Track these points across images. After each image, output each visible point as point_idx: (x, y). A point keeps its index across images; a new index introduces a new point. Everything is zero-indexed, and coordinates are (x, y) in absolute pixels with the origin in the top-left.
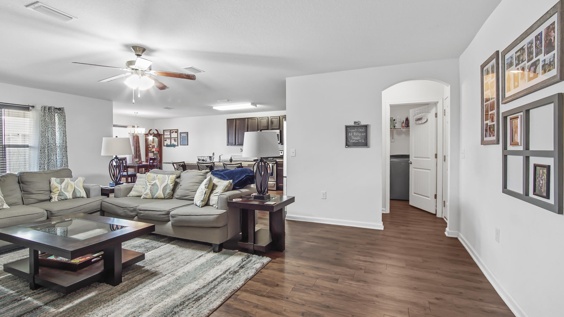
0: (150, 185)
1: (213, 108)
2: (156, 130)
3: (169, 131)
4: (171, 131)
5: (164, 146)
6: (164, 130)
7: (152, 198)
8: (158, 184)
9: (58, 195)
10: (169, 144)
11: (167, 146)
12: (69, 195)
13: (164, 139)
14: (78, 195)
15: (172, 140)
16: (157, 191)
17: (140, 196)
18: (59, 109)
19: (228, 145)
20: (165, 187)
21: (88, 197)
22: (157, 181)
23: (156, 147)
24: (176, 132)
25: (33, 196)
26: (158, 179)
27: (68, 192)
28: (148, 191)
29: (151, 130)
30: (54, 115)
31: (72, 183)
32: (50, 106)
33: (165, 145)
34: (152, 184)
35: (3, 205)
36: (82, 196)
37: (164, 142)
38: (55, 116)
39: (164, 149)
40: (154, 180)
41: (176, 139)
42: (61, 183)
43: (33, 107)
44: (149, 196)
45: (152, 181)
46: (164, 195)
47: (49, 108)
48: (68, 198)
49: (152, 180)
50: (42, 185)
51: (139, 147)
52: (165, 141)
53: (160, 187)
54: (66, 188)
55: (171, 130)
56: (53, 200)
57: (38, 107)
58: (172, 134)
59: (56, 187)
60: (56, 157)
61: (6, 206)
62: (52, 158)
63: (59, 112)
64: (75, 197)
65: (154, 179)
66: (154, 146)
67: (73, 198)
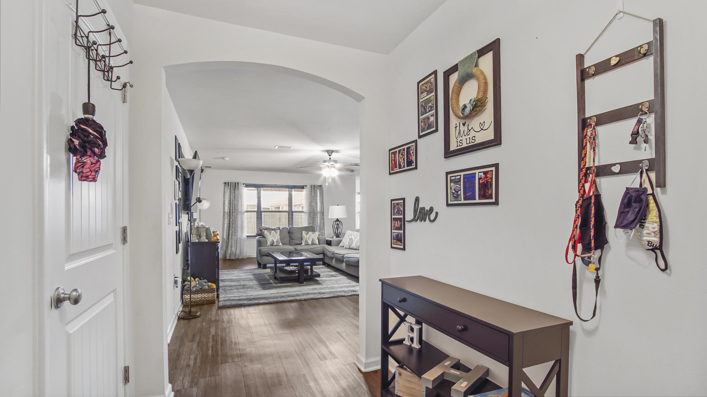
0: (349, 239)
7: (350, 249)
8: (353, 239)
9: (304, 241)
12: (310, 242)
14: (314, 243)
16: (352, 244)
17: (343, 247)
18: (320, 186)
20: (357, 241)
21: (319, 244)
22: (353, 237)
25: (294, 241)
26: (354, 235)
27: (309, 240)
28: (347, 243)
30: (317, 190)
31: (312, 235)
32: (314, 184)
34: (349, 238)
35: (279, 244)
36: (316, 243)
38: (318, 191)
40: (351, 236)
42: (307, 234)
43: (306, 186)
44: (348, 247)
45: (350, 237)
46: (356, 247)
47: (314, 186)
48: (309, 244)
49: (350, 236)
50: (297, 235)
53: (355, 240)
54: (309, 238)
56: (302, 245)
57: (308, 186)
59: (305, 237)
60: (317, 219)
61: (281, 244)
62: (315, 220)
63: (320, 188)
64: (313, 244)
65: (351, 235)
67: (312, 244)
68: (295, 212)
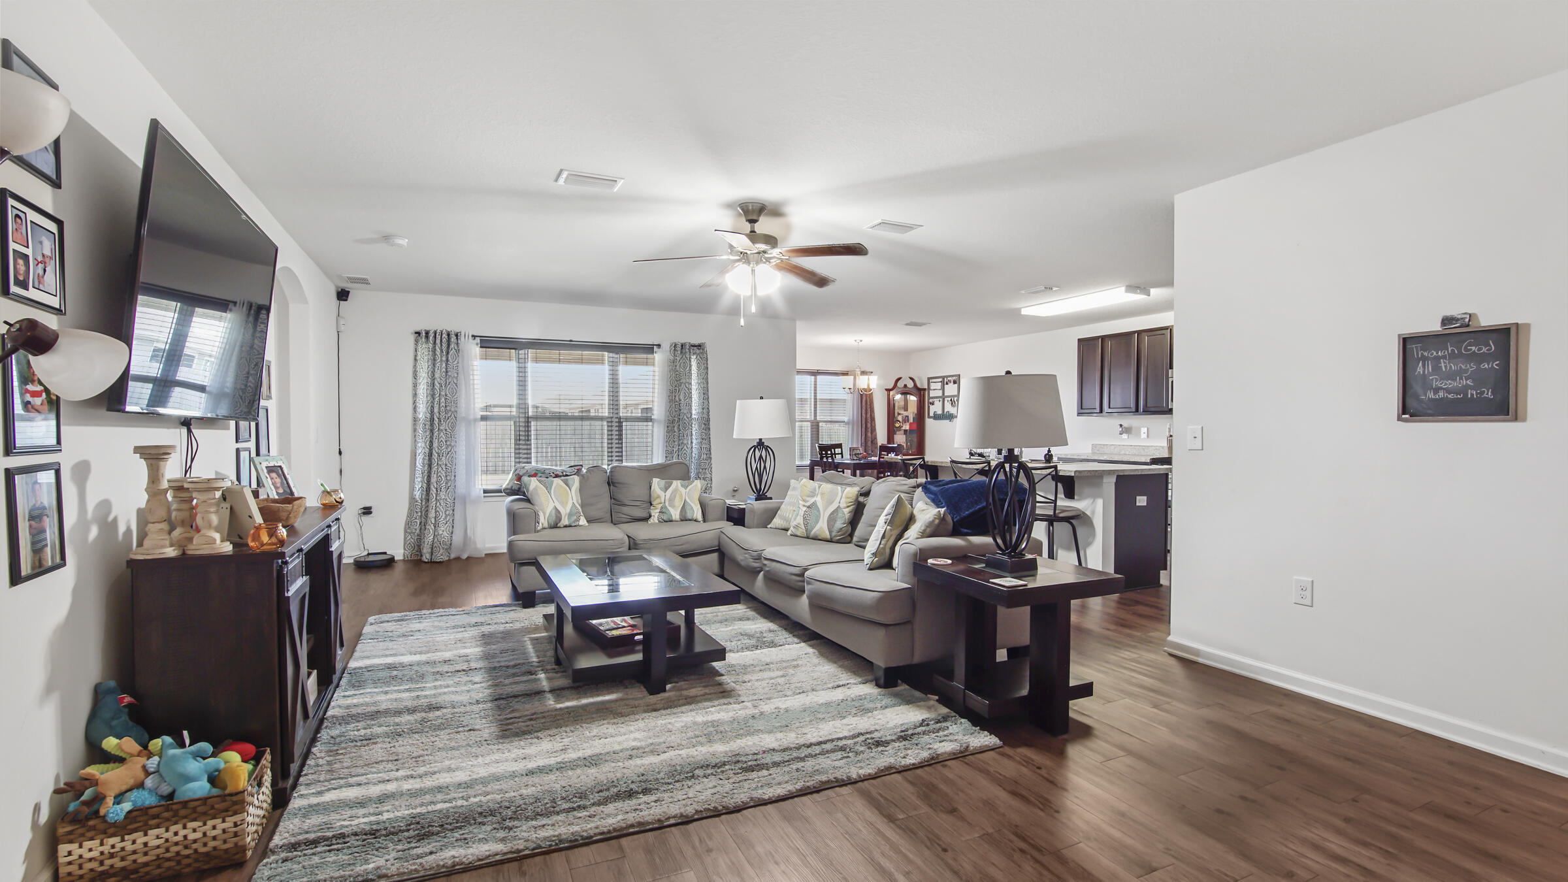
0: (804, 506)
1: (1020, 311)
2: (911, 378)
3: (940, 380)
4: (944, 381)
5: (929, 417)
6: (929, 379)
7: (808, 537)
8: (820, 505)
9: (658, 511)
10: (940, 412)
11: (936, 417)
12: (675, 514)
13: (928, 400)
14: (689, 516)
15: (946, 402)
16: (817, 522)
17: (787, 530)
18: (699, 346)
19: (1079, 414)
20: (832, 513)
21: (704, 521)
22: (818, 499)
23: (911, 420)
24: (955, 382)
25: (625, 509)
26: (822, 494)
27: (673, 506)
28: (800, 520)
29: (899, 379)
30: (690, 358)
31: (683, 490)
32: (683, 342)
33: (932, 414)
34: (808, 504)
35: (578, 520)
36: (695, 517)
37: (929, 407)
38: (692, 360)
39: (930, 423)
40: (813, 496)
41: (956, 399)
42: (666, 489)
43: (659, 346)
44: (801, 531)
45: (808, 499)
46: (830, 532)
47: (682, 346)
48: (674, 518)
49: (808, 496)
50: (638, 491)
51: (873, 419)
52: (931, 407)
53: (824, 511)
54: (671, 500)
55: (943, 378)
56: (651, 521)
57: (666, 346)
58: (946, 386)
59: (659, 497)
60: (692, 439)
61: (583, 521)
62: (685, 442)
63: (698, 351)
64: (684, 519)
65: (813, 494)
66: (907, 417)
67: (682, 520)
68: (627, 419)
